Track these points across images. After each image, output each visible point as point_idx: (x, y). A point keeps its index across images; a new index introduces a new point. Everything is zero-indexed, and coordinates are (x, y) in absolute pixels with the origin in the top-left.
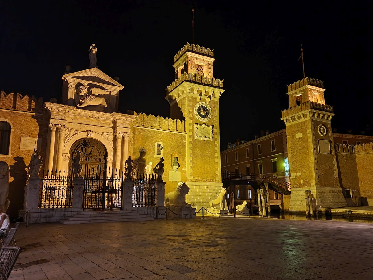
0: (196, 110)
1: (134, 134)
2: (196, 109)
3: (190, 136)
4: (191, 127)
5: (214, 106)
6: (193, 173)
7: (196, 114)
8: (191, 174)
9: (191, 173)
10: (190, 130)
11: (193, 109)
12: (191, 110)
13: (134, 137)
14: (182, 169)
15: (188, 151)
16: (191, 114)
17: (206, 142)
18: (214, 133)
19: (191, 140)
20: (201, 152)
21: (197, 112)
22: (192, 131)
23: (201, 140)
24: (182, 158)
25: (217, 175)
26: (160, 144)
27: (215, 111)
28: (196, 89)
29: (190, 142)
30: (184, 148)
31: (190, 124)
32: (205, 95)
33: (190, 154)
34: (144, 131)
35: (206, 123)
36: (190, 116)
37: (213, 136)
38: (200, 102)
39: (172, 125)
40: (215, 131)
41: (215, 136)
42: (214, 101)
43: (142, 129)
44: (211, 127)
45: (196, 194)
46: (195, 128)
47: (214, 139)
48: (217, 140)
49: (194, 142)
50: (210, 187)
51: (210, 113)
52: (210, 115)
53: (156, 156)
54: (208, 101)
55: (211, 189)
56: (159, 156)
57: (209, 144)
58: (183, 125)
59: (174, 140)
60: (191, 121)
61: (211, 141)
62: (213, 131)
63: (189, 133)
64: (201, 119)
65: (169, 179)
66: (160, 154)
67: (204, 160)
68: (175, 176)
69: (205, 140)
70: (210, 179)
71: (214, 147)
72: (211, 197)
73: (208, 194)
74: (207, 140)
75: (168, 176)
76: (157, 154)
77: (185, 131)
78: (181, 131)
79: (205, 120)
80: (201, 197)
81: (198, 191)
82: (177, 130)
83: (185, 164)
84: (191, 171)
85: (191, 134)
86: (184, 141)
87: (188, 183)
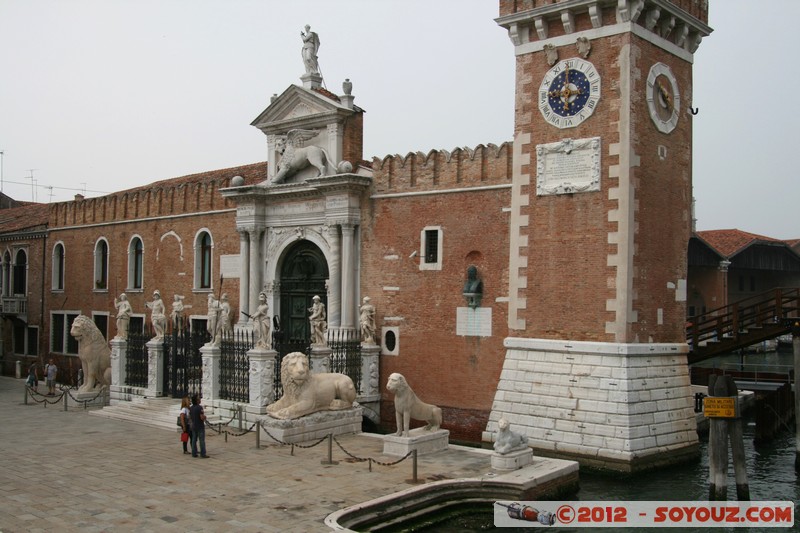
1: (372, 216)
3: (525, 189)
4: (526, 159)
5: (612, 57)
6: (528, 310)
7: (546, 109)
8: (521, 313)
9: (520, 311)
10: (526, 169)
11: (536, 96)
12: (529, 101)
14: (498, 300)
15: (517, 241)
16: (528, 115)
17: (574, 199)
18: (607, 160)
19: (525, 200)
20: (558, 238)
21: (547, 100)
22: (530, 169)
23: (559, 195)
24: (498, 266)
25: (611, 316)
26: (436, 231)
27: (616, 74)
28: (538, 23)
29: (524, 210)
30: (506, 232)
31: (526, 149)
32: (576, 31)
33: (521, 248)
34: (395, 202)
35: (578, 131)
36: (524, 123)
37: (604, 173)
38: (557, 61)
39: (468, 168)
40: (614, 149)
41: (614, 171)
42: (612, 40)
43: (389, 198)
44: (594, 141)
45: (530, 377)
46: (538, 158)
47: (608, 182)
48: (617, 185)
49: (537, 204)
50: (578, 359)
51: (595, 89)
52: (595, 95)
53: (423, 266)
54: (583, 48)
55: (581, 365)
56: (430, 267)
57: (585, 205)
58: (504, 158)
59: (472, 213)
60: (526, 138)
61: (592, 193)
62: (604, 151)
63: (519, 180)
64: (562, 122)
65: (458, 330)
66: (434, 260)
67: (566, 263)
68: (474, 322)
69: (571, 195)
70: (585, 328)
71: (606, 213)
72: (576, 393)
73: (566, 380)
74: (581, 192)
75: (455, 322)
76: (427, 261)
77: (509, 175)
78: (497, 179)
79: (576, 120)
80: (543, 389)
81: (538, 367)
82: (483, 177)
83: (507, 284)
84: (522, 304)
85: (526, 179)
86: (505, 210)
87: (509, 341)
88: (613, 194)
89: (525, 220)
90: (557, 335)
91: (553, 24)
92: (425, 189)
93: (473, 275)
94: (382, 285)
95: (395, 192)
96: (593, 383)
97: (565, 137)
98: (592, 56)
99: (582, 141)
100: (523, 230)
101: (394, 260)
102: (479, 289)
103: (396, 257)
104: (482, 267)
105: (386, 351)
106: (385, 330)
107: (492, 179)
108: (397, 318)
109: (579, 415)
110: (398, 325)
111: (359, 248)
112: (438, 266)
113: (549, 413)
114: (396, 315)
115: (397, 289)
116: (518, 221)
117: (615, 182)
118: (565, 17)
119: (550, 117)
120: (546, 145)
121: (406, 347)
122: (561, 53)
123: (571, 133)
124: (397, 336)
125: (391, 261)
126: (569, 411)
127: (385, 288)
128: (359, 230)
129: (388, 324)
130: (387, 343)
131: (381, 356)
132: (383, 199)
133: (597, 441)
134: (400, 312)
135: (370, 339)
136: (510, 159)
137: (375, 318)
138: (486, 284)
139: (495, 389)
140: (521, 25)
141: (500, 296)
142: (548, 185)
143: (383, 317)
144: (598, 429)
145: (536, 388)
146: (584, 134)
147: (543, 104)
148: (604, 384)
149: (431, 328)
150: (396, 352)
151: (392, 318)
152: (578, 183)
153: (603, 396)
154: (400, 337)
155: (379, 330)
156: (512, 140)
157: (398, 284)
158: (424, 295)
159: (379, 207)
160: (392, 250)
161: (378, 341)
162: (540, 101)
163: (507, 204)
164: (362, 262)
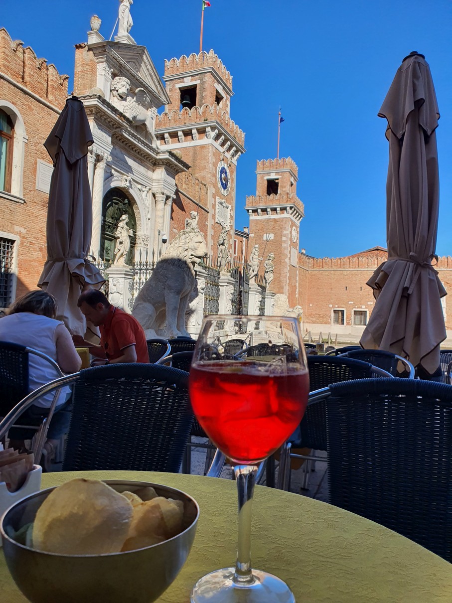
0: (219, 173)
2: (219, 170)
3: (213, 216)
4: (213, 201)
5: (233, 172)
7: (219, 180)
10: (213, 206)
11: (216, 171)
19: (213, 222)
28: (223, 137)
29: (212, 227)
32: (227, 151)
35: (225, 198)
46: (217, 203)
51: (229, 183)
54: (229, 162)
60: (214, 191)
78: (205, 205)
79: (225, 193)
85: (213, 212)
86: (207, 223)
89: (213, 232)
98: (229, 167)
100: (212, 236)
116: (210, 231)
120: (219, 199)
122: (224, 158)
142: (219, 217)
162: (217, 175)
163: (207, 220)
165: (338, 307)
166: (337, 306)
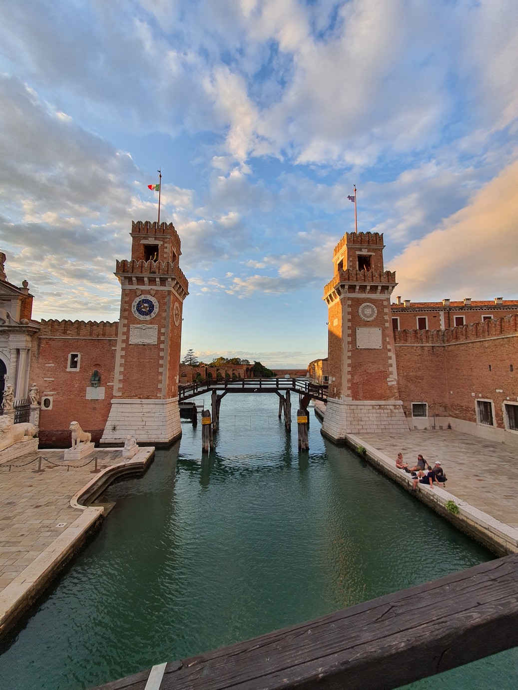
0: (134, 306)
1: (39, 346)
2: (135, 304)
3: (123, 341)
5: (164, 298)
6: (123, 388)
7: (135, 312)
9: (119, 388)
10: (124, 333)
11: (130, 306)
12: (127, 307)
13: (39, 349)
14: (108, 384)
15: (119, 361)
16: (127, 313)
17: (146, 347)
18: (160, 334)
19: (124, 345)
20: (138, 361)
21: (135, 308)
22: (127, 334)
23: (140, 345)
24: (109, 371)
25: (160, 390)
26: (77, 355)
27: (165, 304)
28: (134, 279)
29: (122, 349)
30: (114, 357)
31: (124, 325)
32: (149, 285)
33: (121, 364)
34: (54, 340)
35: (149, 322)
36: (124, 315)
37: (159, 338)
38: (140, 295)
39: (96, 330)
40: (163, 330)
41: (162, 338)
42: (164, 292)
43: (51, 338)
44: (156, 326)
45: (123, 414)
46: (131, 330)
47: (160, 342)
48: (164, 343)
49: (128, 347)
50: (145, 406)
51: (156, 308)
52: (156, 310)
53: (69, 369)
54: (153, 292)
55: (147, 408)
56: (73, 370)
57: (151, 349)
58: (114, 328)
59: (97, 348)
60: (126, 322)
61: (154, 345)
62: (159, 331)
63: (121, 337)
64: (142, 318)
65: (87, 397)
66: (76, 367)
67: (142, 370)
68: (95, 393)
69: (144, 345)
70: (148, 395)
71: (159, 352)
72: (144, 419)
73: (140, 414)
74: (149, 345)
75: (86, 394)
76: (71, 367)
77: (116, 335)
78: (110, 335)
79: (148, 318)
80: (129, 419)
81: (127, 411)
82: (104, 335)
83: (113, 378)
84: (121, 386)
85: (125, 337)
86: (113, 348)
87: (113, 401)
88: (162, 346)
89: (123, 353)
90: (136, 397)
91: (140, 281)
92: (71, 336)
93: (96, 374)
94: (43, 378)
95: (54, 336)
96: (152, 415)
97: (143, 323)
98: (155, 295)
99: (150, 326)
100: (122, 357)
101: (52, 366)
102: (99, 380)
103: (53, 365)
104: (101, 371)
105: (43, 408)
106: (44, 398)
107: (108, 335)
108: (53, 393)
109: (146, 428)
110: (53, 395)
111: (30, 360)
112: (78, 369)
113: (133, 428)
114: (51, 391)
115: (53, 379)
116: (119, 353)
117: (163, 342)
118: (146, 279)
119: (137, 315)
120: (134, 325)
121: (57, 405)
122: (143, 292)
123: (145, 322)
124: (51, 401)
125: (50, 367)
126: (142, 427)
127: (45, 379)
128: (30, 351)
129: (46, 395)
130: (45, 404)
131: (40, 410)
132: (46, 338)
133: (154, 436)
134: (54, 390)
135: (36, 403)
136: (117, 328)
137: (39, 392)
138: (103, 377)
139: (106, 421)
140: (125, 278)
141: (109, 382)
142: (134, 340)
143: (43, 392)
144: (154, 432)
145: (126, 419)
146: (151, 323)
147: (134, 309)
148: (157, 415)
149: (72, 397)
150: (50, 408)
151: (48, 393)
152: (147, 341)
153: (156, 419)
154: (53, 401)
155: (40, 399)
156: (119, 321)
157: (54, 377)
158: (69, 382)
159: (44, 342)
160: (51, 362)
161: (39, 403)
162: (132, 308)
163: (115, 346)
164: (31, 367)
165: (483, 397)
166: (480, 395)
